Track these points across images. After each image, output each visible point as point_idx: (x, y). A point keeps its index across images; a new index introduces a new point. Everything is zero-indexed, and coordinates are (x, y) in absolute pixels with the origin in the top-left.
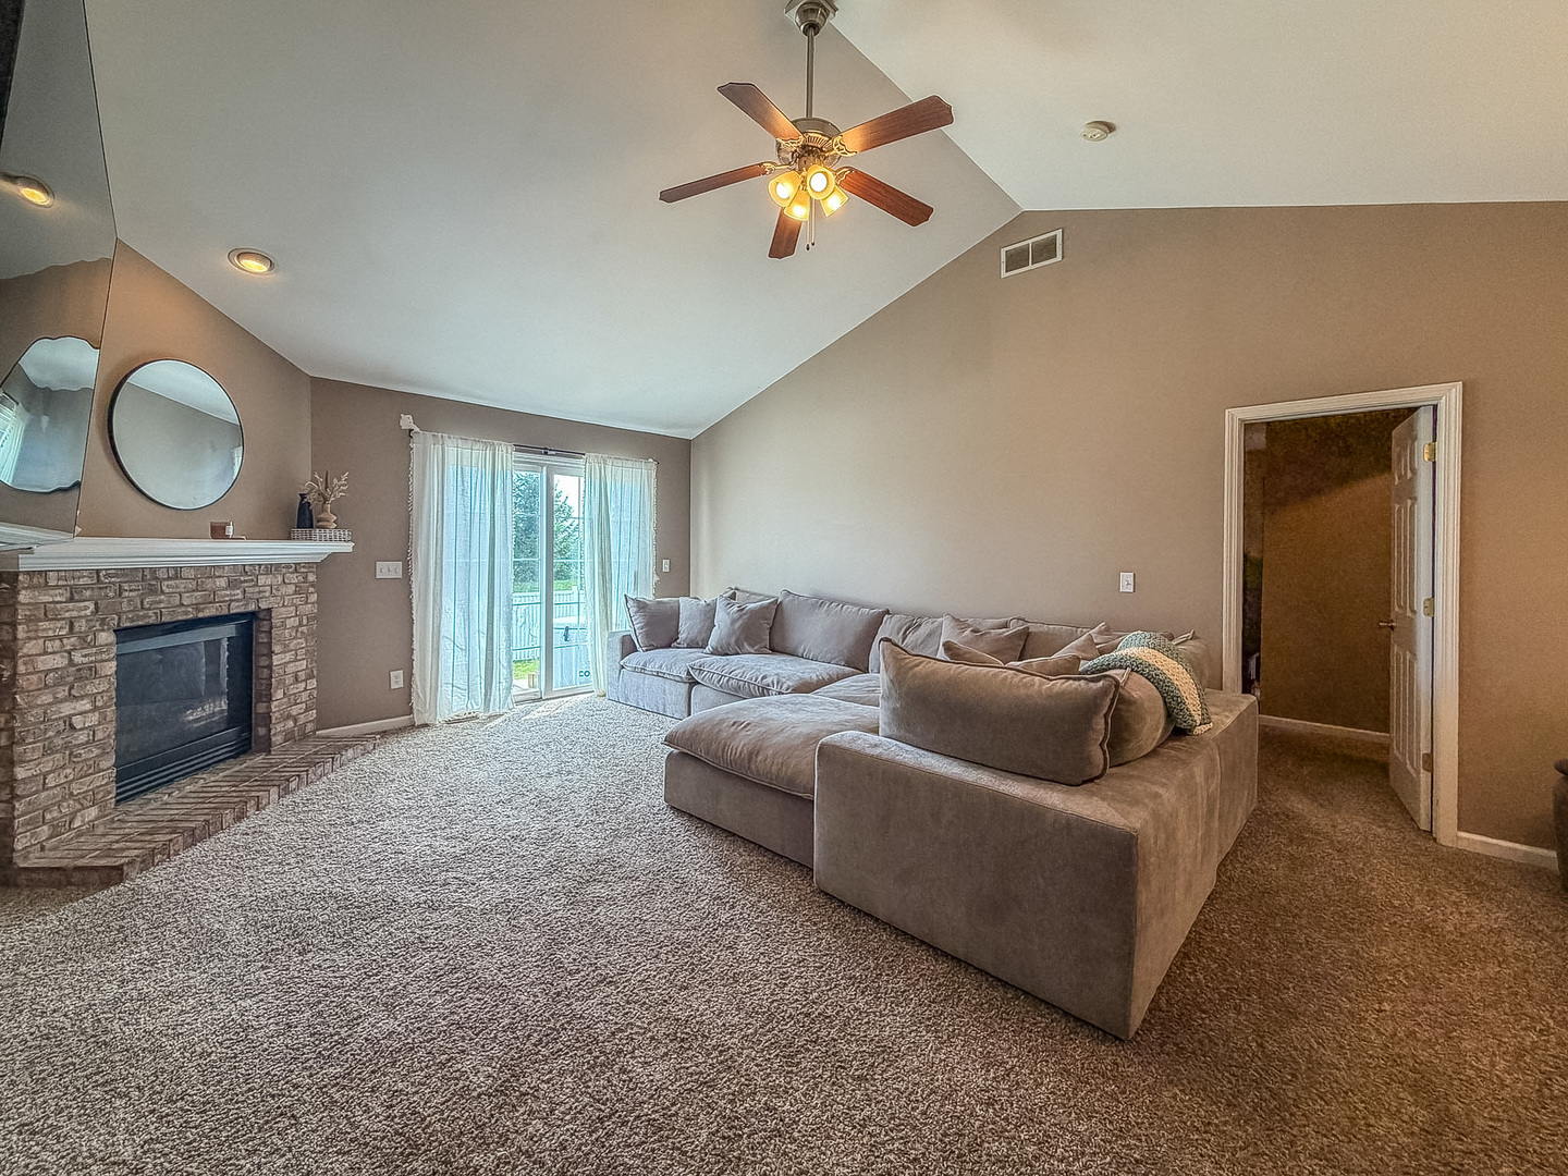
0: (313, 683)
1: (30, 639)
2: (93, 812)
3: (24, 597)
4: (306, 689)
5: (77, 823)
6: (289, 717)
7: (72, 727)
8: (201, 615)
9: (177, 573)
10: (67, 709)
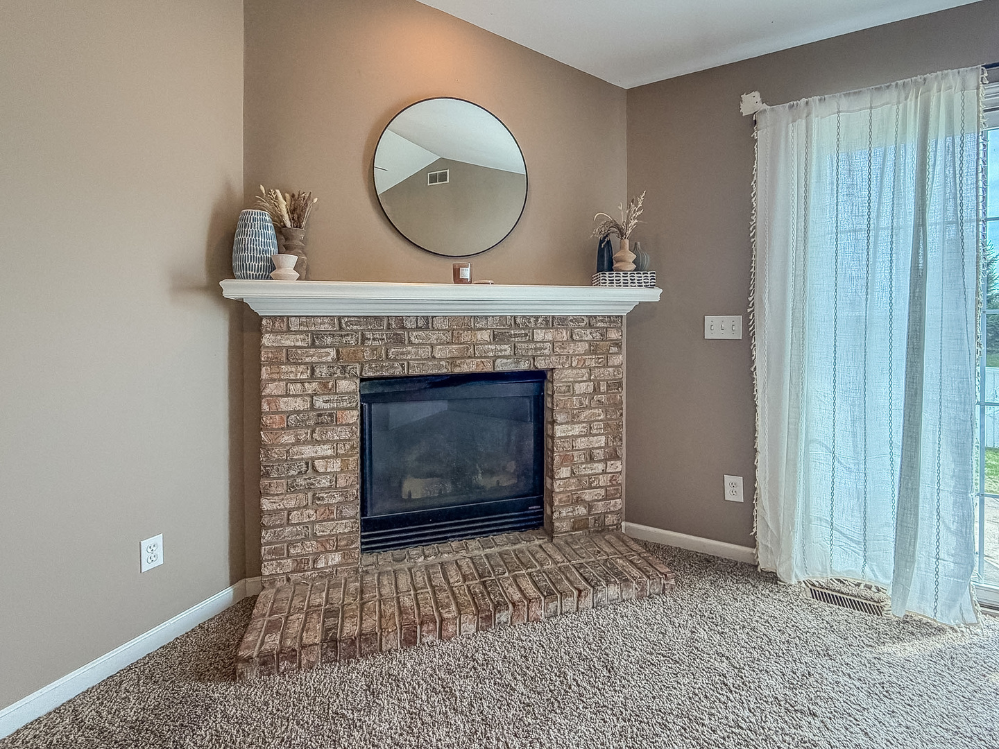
0: (617, 466)
1: (274, 380)
2: (336, 558)
3: (267, 340)
4: (604, 472)
5: (320, 565)
6: (579, 501)
7: (315, 470)
8: (457, 370)
9: (427, 323)
10: (308, 451)
